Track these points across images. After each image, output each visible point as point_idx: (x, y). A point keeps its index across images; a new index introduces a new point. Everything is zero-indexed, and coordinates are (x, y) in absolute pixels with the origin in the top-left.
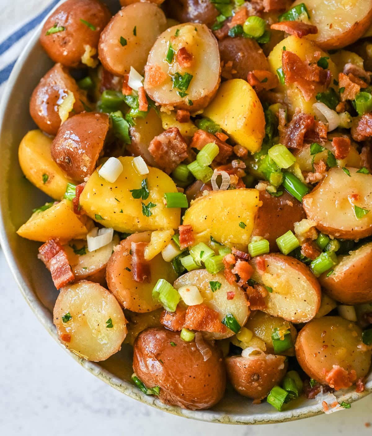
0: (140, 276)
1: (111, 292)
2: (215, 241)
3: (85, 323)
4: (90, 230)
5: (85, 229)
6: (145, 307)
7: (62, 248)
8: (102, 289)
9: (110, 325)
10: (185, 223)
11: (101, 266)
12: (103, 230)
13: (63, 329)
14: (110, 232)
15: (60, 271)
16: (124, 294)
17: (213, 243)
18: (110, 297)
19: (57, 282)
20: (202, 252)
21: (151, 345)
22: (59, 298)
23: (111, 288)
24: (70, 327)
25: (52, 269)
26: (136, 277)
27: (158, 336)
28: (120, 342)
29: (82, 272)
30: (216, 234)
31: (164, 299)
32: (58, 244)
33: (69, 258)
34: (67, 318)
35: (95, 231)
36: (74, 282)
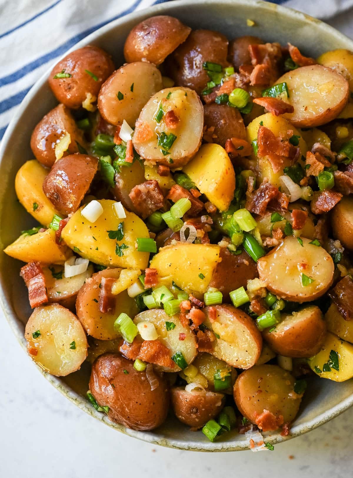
0: (105, 308)
1: (78, 318)
2: (176, 286)
3: (51, 341)
4: (68, 258)
5: (63, 257)
6: (106, 335)
7: (41, 271)
8: (71, 314)
9: (73, 346)
10: (152, 266)
11: (73, 292)
12: (80, 260)
13: (32, 344)
14: (86, 262)
15: (37, 292)
16: (89, 322)
17: (173, 288)
18: (77, 323)
19: (32, 302)
20: (163, 295)
21: (107, 370)
22: (33, 316)
23: (78, 314)
24: (38, 343)
25: (30, 289)
26: (101, 309)
27: (114, 363)
28: (80, 363)
29: (56, 295)
30: (177, 281)
31: (123, 331)
32: (38, 267)
33: (46, 281)
34: (37, 335)
35: (72, 259)
36: (47, 304)
